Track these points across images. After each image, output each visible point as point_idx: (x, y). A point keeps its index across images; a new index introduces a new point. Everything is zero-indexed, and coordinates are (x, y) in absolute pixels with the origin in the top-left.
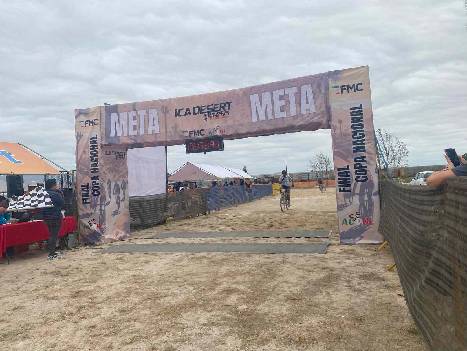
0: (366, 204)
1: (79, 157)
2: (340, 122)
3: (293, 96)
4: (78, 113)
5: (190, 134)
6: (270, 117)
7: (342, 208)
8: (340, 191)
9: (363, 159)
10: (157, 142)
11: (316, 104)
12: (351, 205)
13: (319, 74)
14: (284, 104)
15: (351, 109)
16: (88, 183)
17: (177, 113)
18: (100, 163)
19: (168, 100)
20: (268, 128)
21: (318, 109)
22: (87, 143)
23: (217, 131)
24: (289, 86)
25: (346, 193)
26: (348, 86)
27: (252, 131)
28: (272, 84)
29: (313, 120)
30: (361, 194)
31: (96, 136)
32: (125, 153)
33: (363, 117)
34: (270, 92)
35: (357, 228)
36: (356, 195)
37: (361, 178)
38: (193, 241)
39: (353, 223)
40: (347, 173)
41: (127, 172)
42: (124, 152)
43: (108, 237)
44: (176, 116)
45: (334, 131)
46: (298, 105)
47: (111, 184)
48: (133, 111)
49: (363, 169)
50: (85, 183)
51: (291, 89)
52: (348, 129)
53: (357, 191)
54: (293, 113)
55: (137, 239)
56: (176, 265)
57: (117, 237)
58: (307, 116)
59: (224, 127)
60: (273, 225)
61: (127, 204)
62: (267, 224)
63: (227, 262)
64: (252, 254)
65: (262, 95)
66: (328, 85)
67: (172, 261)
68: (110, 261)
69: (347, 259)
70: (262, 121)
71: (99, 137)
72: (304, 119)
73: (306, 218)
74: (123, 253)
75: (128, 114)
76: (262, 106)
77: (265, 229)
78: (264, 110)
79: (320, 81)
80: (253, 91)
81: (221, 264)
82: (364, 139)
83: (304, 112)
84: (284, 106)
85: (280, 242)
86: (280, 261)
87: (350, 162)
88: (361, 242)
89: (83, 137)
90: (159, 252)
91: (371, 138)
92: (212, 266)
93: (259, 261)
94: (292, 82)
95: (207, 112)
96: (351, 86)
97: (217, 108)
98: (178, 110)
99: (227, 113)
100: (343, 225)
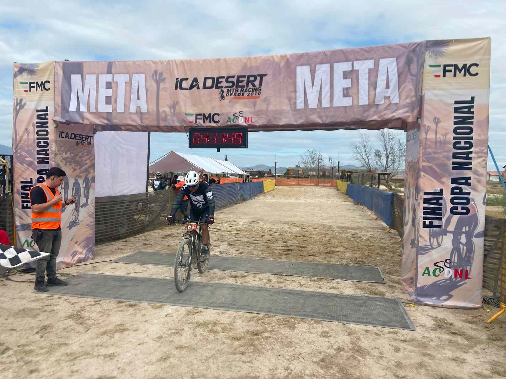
0: (463, 249)
1: (19, 137)
2: (437, 121)
4: (19, 69)
5: (197, 119)
6: (325, 104)
7: (426, 250)
8: (425, 225)
9: (466, 181)
10: (143, 126)
11: (400, 90)
12: (439, 248)
13: (410, 44)
14: (350, 86)
15: (456, 102)
16: (31, 179)
17: (179, 85)
18: (51, 150)
19: (165, 63)
20: (319, 121)
21: (403, 97)
22: (31, 118)
23: (240, 118)
24: (360, 58)
25: (432, 230)
26: (456, 67)
27: (296, 124)
28: (334, 53)
29: (394, 114)
30: (457, 233)
31: (47, 107)
32: (91, 137)
33: (473, 116)
34: (328, 65)
35: (443, 282)
36: (448, 234)
37: (460, 210)
39: (439, 275)
40: (438, 199)
41: (93, 166)
42: (89, 135)
43: (60, 261)
44: (176, 89)
45: (424, 134)
46: (372, 89)
47: (68, 181)
48: (107, 73)
49: (465, 196)
50: (26, 179)
51: (363, 63)
52: (448, 133)
53: (451, 228)
54: (364, 100)
55: (104, 263)
56: (175, 343)
57: (73, 259)
58: (384, 107)
59: (251, 113)
60: (290, 248)
61: (92, 211)
62: (281, 245)
63: (260, 341)
64: (293, 320)
65: (317, 69)
66: (424, 62)
67: (166, 329)
68: (59, 321)
69: (459, 348)
70: (312, 109)
71: (51, 110)
72: (379, 112)
73: (325, 237)
74: (82, 299)
75: (98, 78)
76: (314, 85)
77: (284, 257)
78: (317, 92)
79: (412, 55)
80: (302, 61)
81: (252, 348)
82: (472, 152)
83: (381, 101)
84: (349, 88)
85: (320, 288)
86: (350, 346)
87: (444, 185)
88: (449, 303)
89: (25, 107)
90: (142, 301)
91: (483, 150)
92: (239, 354)
93: (316, 345)
94: (366, 51)
95: (226, 87)
96: (460, 67)
97: (242, 81)
98: (179, 79)
99: (258, 92)
100: (423, 275)
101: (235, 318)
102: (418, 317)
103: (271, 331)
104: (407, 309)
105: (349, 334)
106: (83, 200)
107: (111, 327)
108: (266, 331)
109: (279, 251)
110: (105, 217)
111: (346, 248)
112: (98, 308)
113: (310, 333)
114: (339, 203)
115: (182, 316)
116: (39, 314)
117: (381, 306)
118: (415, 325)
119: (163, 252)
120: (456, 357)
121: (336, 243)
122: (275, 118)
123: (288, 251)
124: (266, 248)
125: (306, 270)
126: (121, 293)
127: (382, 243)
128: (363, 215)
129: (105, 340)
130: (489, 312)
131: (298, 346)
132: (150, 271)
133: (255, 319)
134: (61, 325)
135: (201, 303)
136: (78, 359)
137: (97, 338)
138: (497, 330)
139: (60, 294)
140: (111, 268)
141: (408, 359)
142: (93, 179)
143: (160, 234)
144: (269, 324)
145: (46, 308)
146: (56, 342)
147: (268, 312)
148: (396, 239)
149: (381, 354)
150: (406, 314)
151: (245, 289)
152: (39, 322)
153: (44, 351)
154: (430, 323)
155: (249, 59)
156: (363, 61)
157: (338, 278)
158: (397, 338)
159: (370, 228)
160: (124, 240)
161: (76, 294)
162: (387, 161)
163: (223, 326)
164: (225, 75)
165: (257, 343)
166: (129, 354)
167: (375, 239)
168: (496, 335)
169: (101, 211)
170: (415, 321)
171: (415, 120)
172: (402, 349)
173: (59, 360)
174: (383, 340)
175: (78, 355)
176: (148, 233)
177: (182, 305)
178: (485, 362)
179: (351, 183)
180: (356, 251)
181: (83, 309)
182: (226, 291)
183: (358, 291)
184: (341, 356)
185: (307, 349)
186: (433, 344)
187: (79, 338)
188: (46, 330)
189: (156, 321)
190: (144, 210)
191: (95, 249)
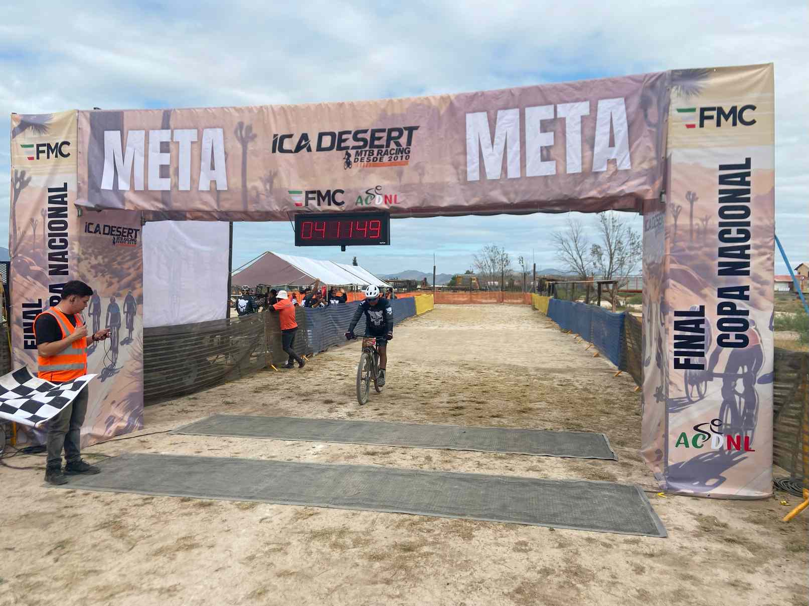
1: (19, 233)
2: (692, 198)
3: (576, 124)
4: (18, 123)
5: (307, 199)
6: (514, 172)
7: (680, 406)
8: (677, 365)
9: (742, 293)
10: (221, 212)
11: (632, 150)
12: (701, 401)
13: (646, 75)
14: (552, 143)
15: (722, 167)
16: (40, 300)
17: (278, 145)
18: (72, 253)
19: (256, 111)
20: (504, 200)
21: (637, 160)
22: (40, 201)
23: (377, 196)
24: (567, 99)
25: (690, 374)
26: (720, 111)
27: (466, 204)
28: (525, 91)
29: (624, 187)
31: (66, 184)
32: (136, 230)
33: (749, 190)
34: (517, 111)
35: (710, 456)
36: (714, 378)
37: (732, 339)
38: (297, 451)
39: (702, 445)
40: (697, 323)
41: (140, 277)
43: (87, 432)
44: (274, 151)
45: (673, 219)
46: (587, 147)
47: (99, 303)
48: (163, 128)
49: (740, 317)
50: (31, 300)
51: (573, 107)
52: (710, 217)
54: (574, 166)
55: (159, 435)
56: (275, 567)
57: (109, 430)
58: (607, 176)
59: (394, 188)
60: (460, 404)
61: (138, 350)
62: (445, 400)
63: (416, 560)
64: (468, 524)
65: (498, 117)
66: (669, 103)
67: (262, 544)
68: (85, 533)
69: (739, 565)
70: (494, 180)
71: (72, 188)
72: (600, 184)
73: (516, 385)
74: (122, 495)
75: (147, 136)
76: (495, 143)
77: (451, 419)
78: (500, 154)
79: (650, 93)
80: (475, 104)
81: (403, 572)
82: (749, 246)
83: (601, 168)
84: (550, 147)
85: (511, 470)
86: (563, 565)
87: (707, 299)
88: (720, 491)
89: (30, 184)
90: (222, 498)
91: (766, 243)
92: (382, 583)
93: (506, 564)
94: (576, 88)
95: (354, 148)
96: (727, 111)
97: (379, 138)
98: (279, 137)
99: (404, 155)
100: (677, 446)
101: (373, 522)
102: (671, 516)
103: (433, 543)
104: (652, 501)
105: (561, 546)
106: (124, 333)
107: (170, 542)
108: (425, 543)
109: (443, 410)
110: (161, 359)
111: (551, 403)
112: (148, 510)
113: (498, 545)
114: (537, 330)
115: (286, 521)
116: (52, 522)
117: (611, 497)
118: (666, 528)
119: (255, 414)
120: (736, 581)
121: (534, 395)
122: (434, 196)
123: (457, 410)
124: (420, 405)
125: (487, 441)
126: (187, 484)
127: (608, 394)
128: (576, 349)
129: (161, 565)
130: (784, 504)
131: (477, 567)
132: (235, 448)
133: (407, 523)
134: (89, 540)
135: (319, 498)
136: (117, 596)
137: (148, 560)
138: (799, 533)
139: (85, 488)
140: (169, 442)
141: (657, 585)
142: (140, 299)
143: (250, 385)
144: (429, 531)
145: (64, 512)
146: (79, 569)
147: (428, 511)
148: (629, 386)
149: (615, 578)
150: (652, 510)
151: (390, 474)
152: (52, 536)
153: (59, 584)
154: (691, 525)
155: (391, 102)
156: (572, 104)
157: (540, 453)
158: (639, 550)
159: (588, 370)
160: (191, 396)
161: (112, 488)
162: (611, 262)
163: (354, 536)
164: (353, 129)
165: (410, 564)
166: (201, 587)
167: (597, 388)
168: (797, 541)
169: (155, 350)
170: (666, 521)
171: (657, 197)
172: (647, 569)
173: (85, 598)
174: (616, 554)
175: (117, 590)
176: (230, 384)
177: (287, 503)
178: (782, 588)
179: (556, 297)
180: (567, 407)
181: (124, 512)
182: (357, 478)
183: (573, 473)
184: (549, 582)
185: (493, 572)
186: (697, 559)
187: (117, 563)
188: (63, 548)
189: (244, 531)
190: (223, 348)
191: (145, 411)
